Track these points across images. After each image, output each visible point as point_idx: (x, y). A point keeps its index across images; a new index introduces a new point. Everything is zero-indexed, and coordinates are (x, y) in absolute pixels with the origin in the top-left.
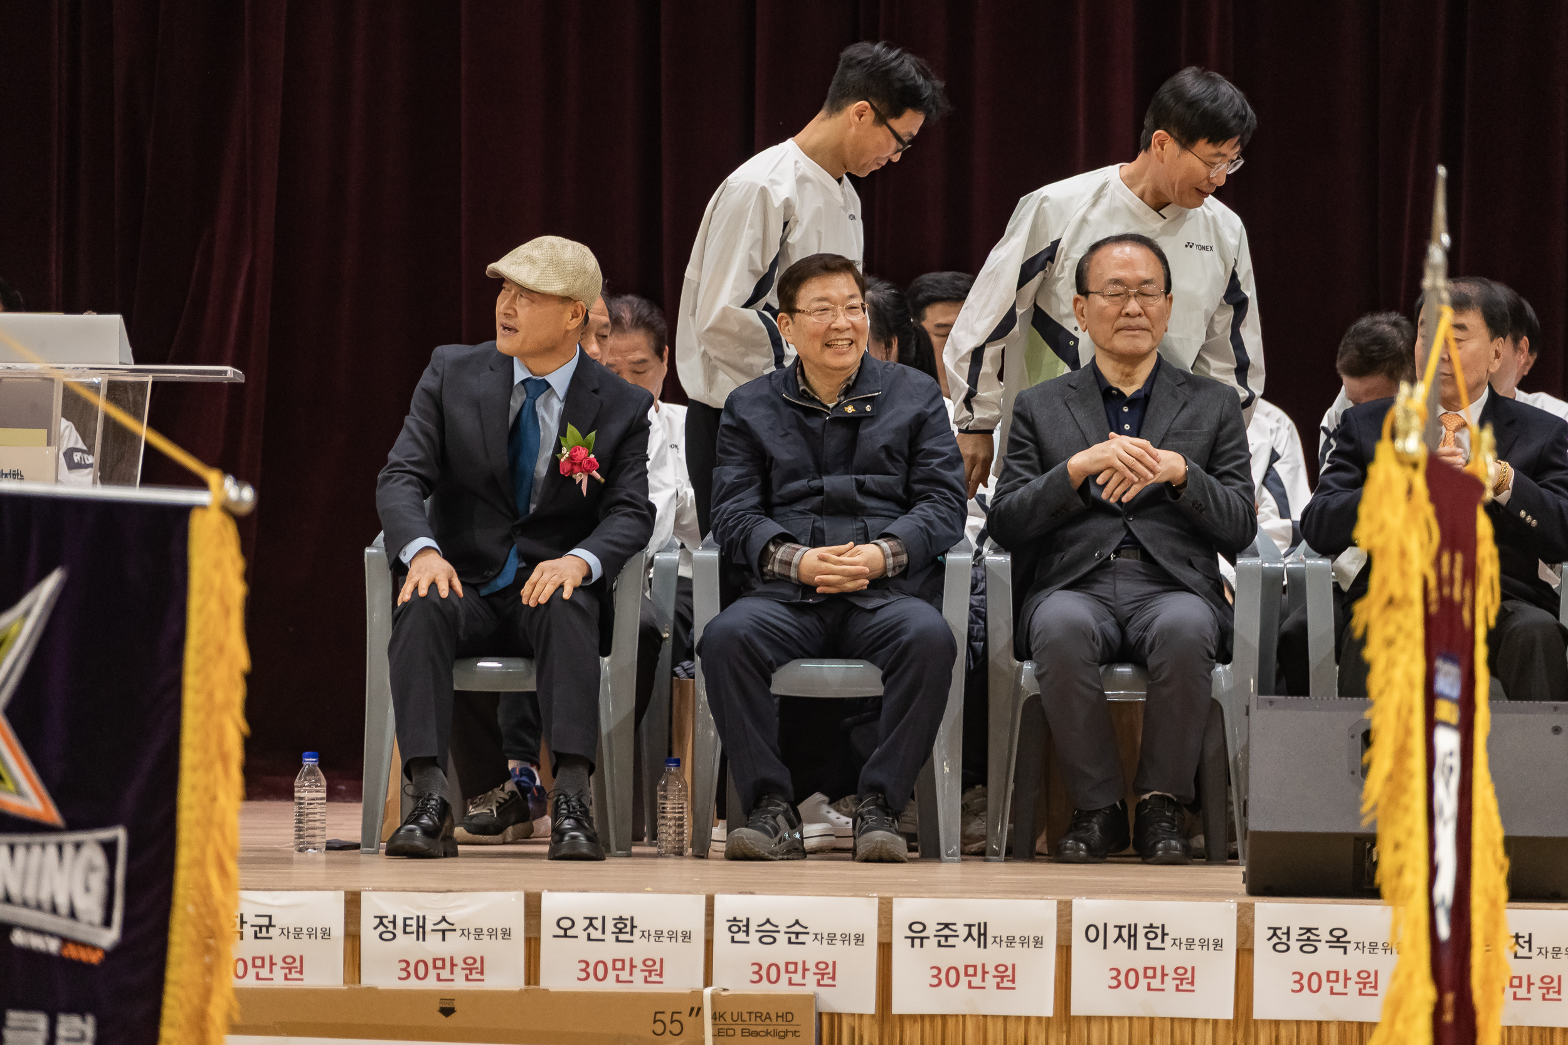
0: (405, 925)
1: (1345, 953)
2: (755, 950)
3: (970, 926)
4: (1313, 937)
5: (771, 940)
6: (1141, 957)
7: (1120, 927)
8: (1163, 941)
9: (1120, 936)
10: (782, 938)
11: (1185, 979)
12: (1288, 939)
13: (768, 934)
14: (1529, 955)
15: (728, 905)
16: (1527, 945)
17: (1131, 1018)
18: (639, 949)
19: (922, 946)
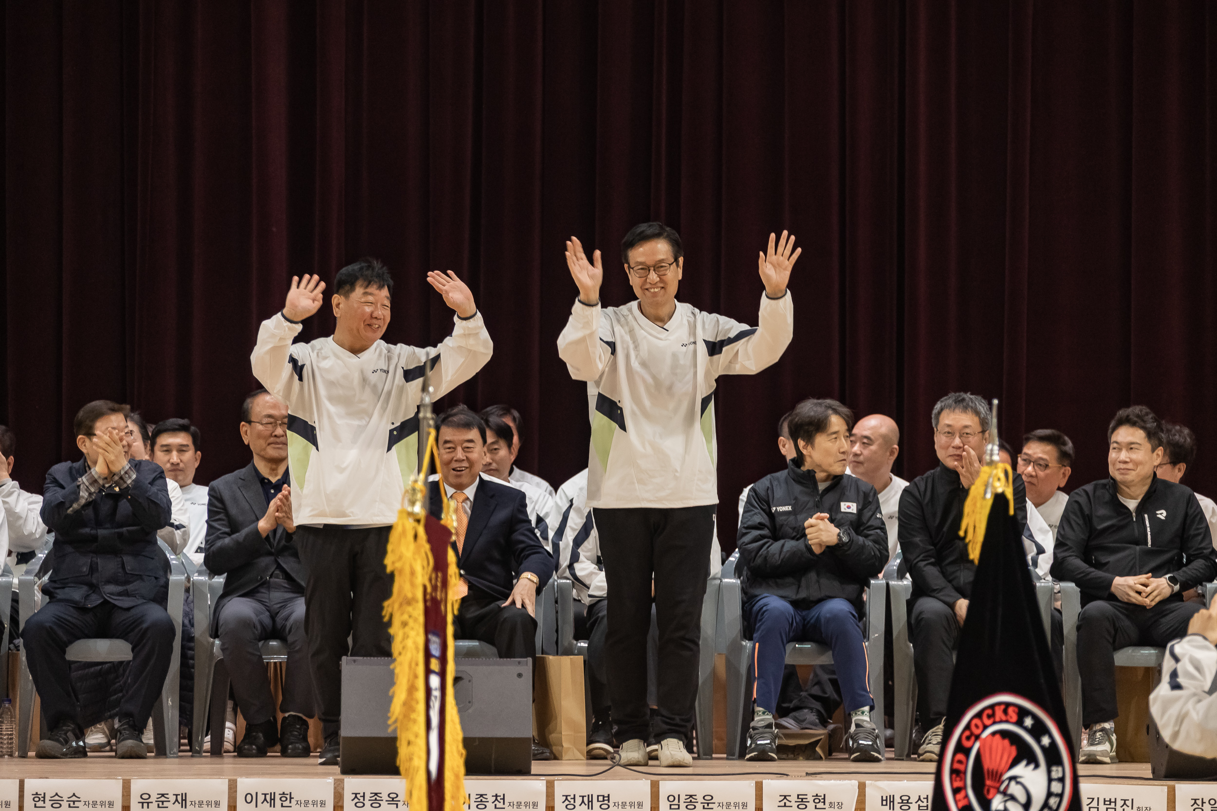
1: (397, 807)
3: (177, 795)
4: (378, 798)
5: (58, 805)
7: (265, 795)
8: (290, 802)
9: (265, 799)
10: (65, 804)
12: (364, 800)
13: (57, 802)
14: (503, 806)
15: (33, 785)
16: (502, 801)
19: (148, 807)
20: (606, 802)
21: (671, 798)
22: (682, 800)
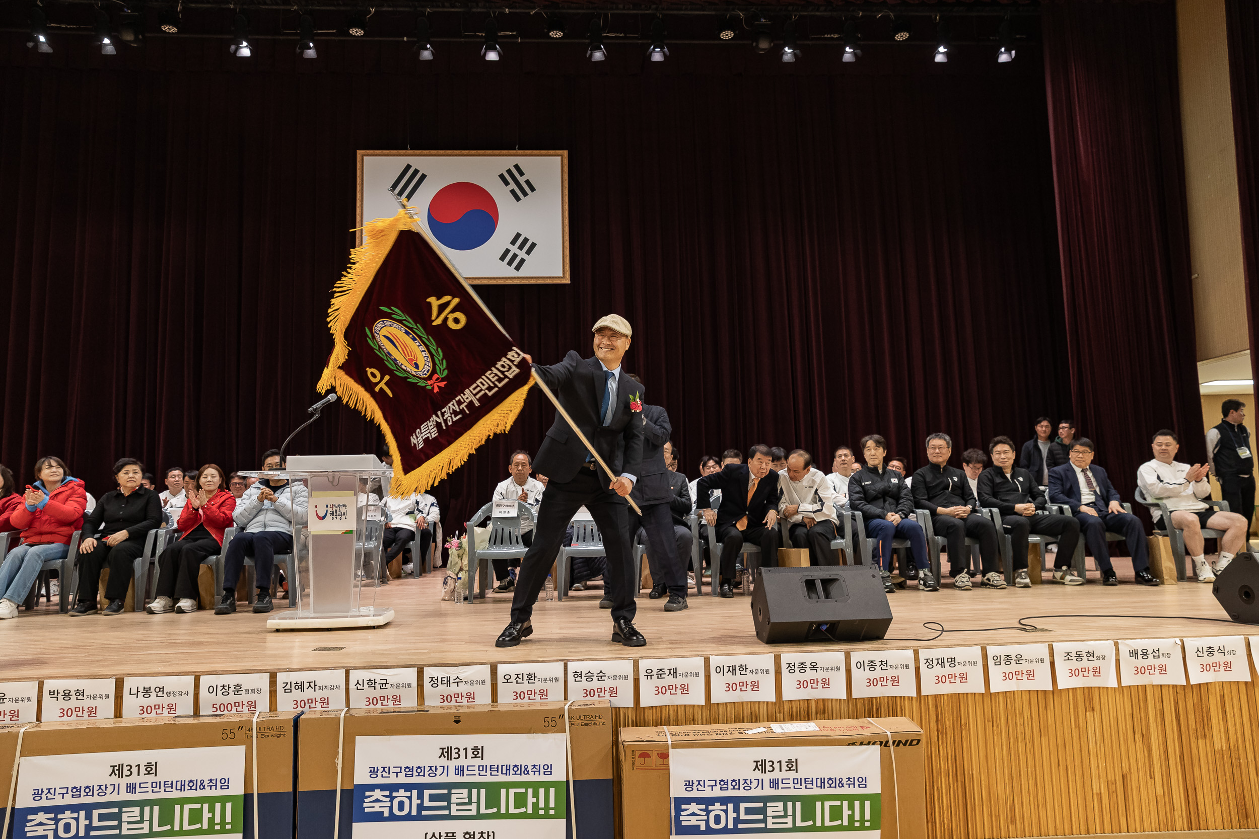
0: (442, 681)
1: (817, 672)
2: (585, 684)
3: (670, 670)
6: (738, 678)
7: (729, 667)
8: (746, 671)
10: (595, 678)
11: (755, 686)
13: (589, 677)
14: (886, 668)
15: (573, 666)
16: (885, 665)
17: (734, 703)
18: (538, 686)
19: (651, 679)
20: (953, 662)
21: (995, 658)
22: (1002, 659)
